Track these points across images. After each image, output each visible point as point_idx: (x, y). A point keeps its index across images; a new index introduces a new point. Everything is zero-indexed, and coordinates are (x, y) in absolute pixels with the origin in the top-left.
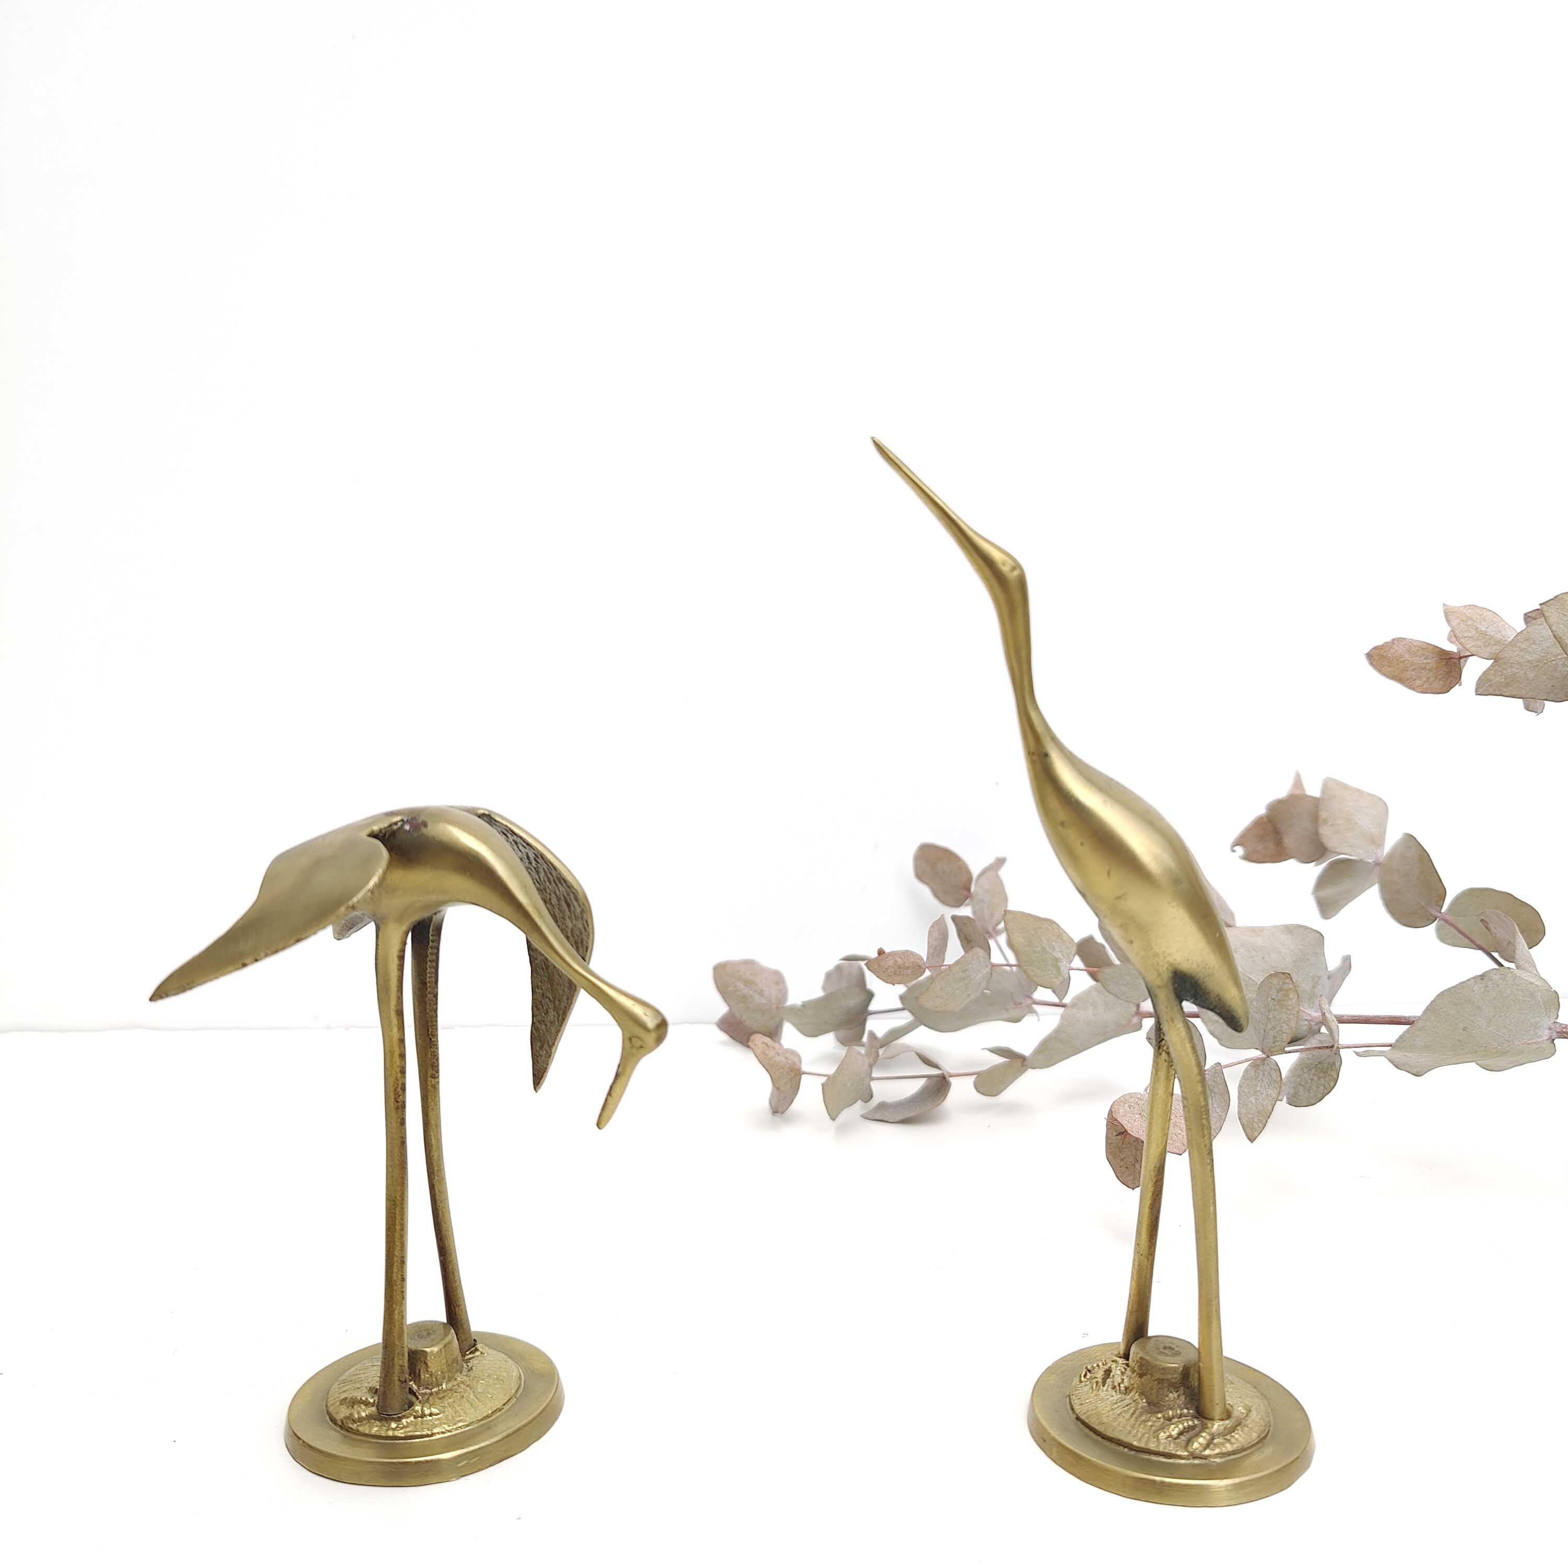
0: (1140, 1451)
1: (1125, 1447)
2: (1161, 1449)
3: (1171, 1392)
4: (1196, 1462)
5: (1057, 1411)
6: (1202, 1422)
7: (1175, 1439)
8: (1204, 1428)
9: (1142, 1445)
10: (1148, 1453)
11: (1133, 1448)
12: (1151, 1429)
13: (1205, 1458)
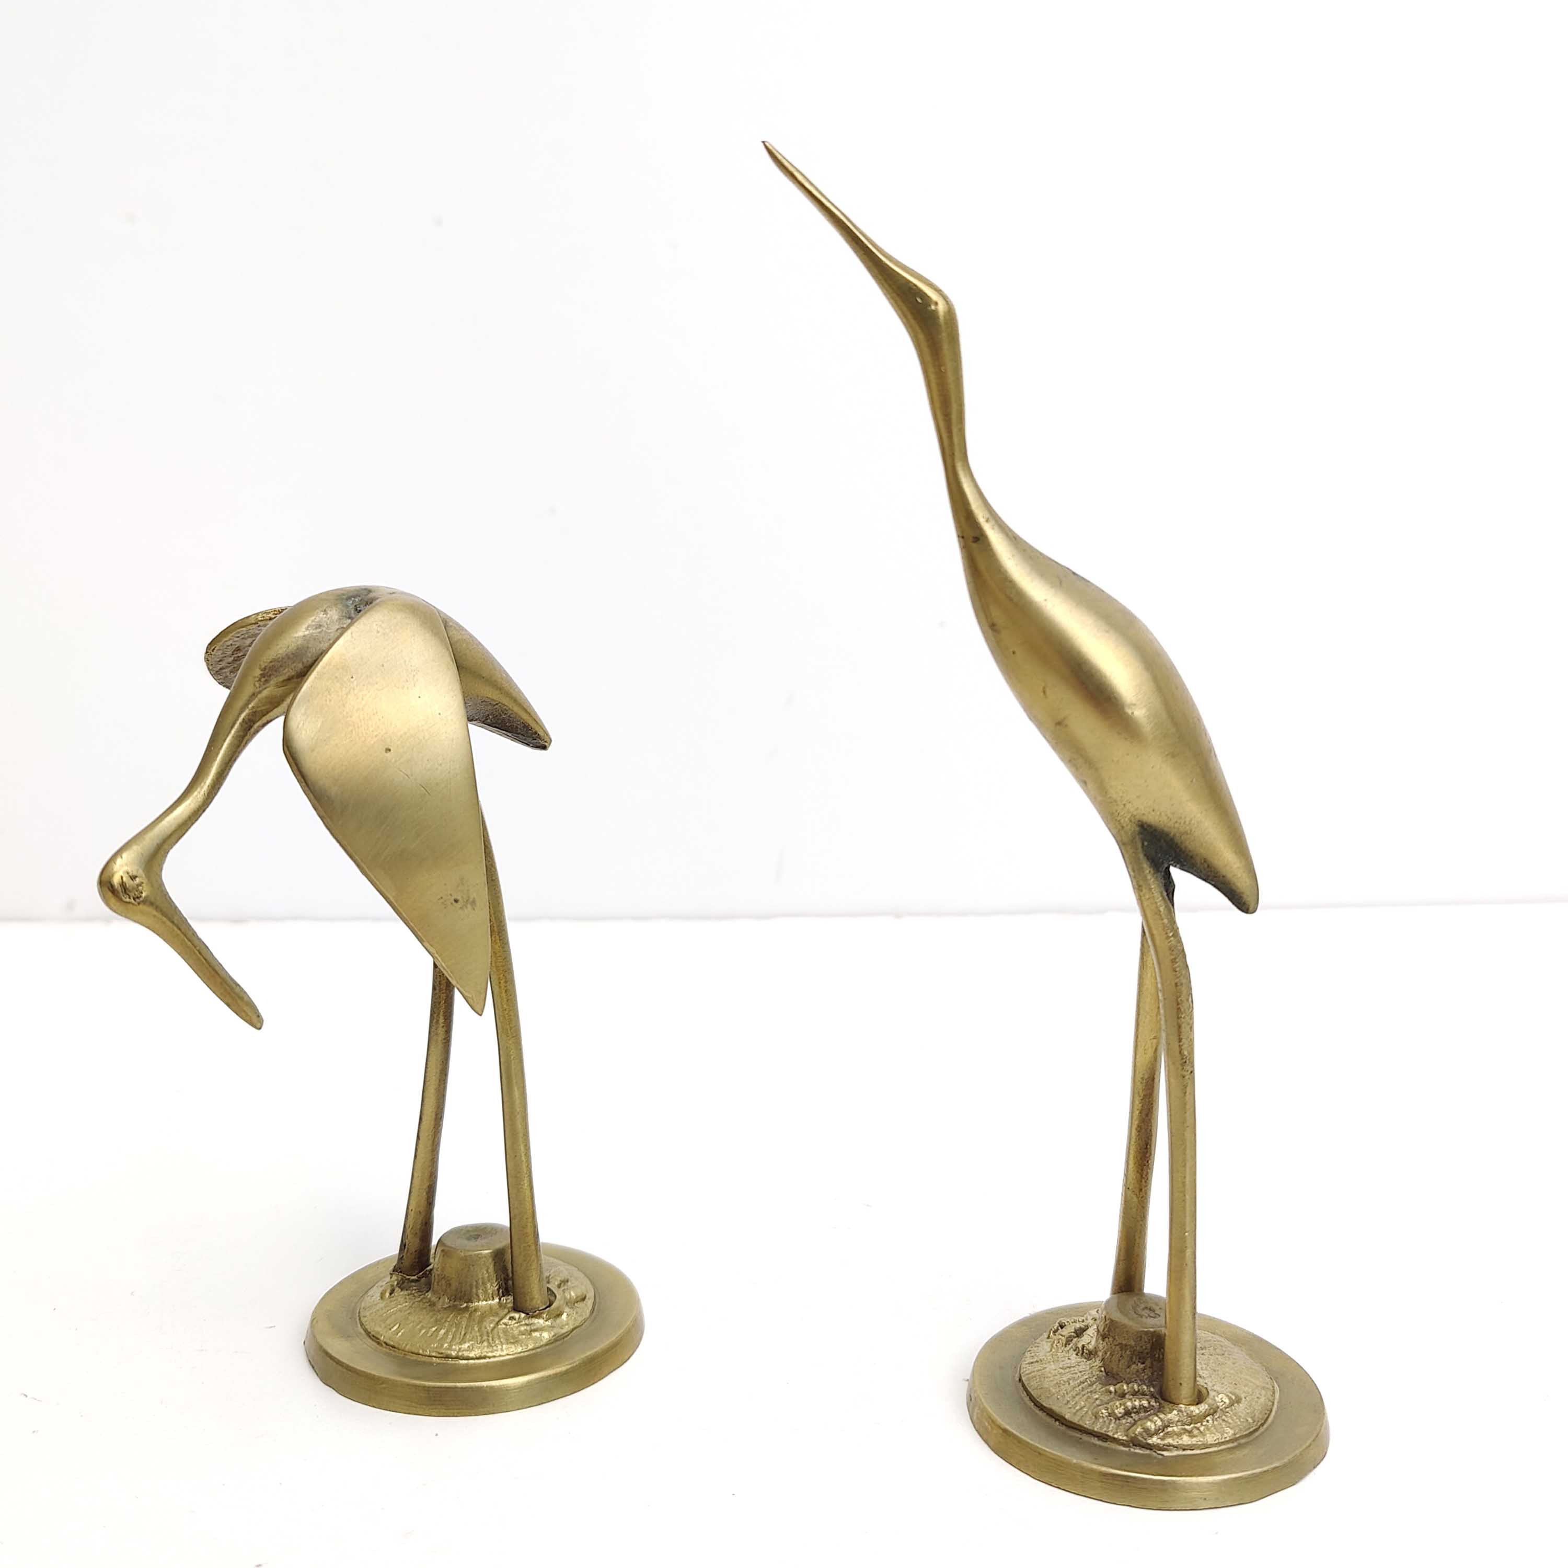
0: (1073, 1428)
1: (1056, 1420)
2: (1096, 1428)
3: (1135, 1363)
4: (1138, 1451)
5: (1001, 1368)
6: (1160, 1404)
7: (1119, 1419)
8: (1161, 1410)
9: (1076, 1420)
10: (1080, 1431)
11: (1064, 1422)
12: (1095, 1402)
13: (1150, 1447)
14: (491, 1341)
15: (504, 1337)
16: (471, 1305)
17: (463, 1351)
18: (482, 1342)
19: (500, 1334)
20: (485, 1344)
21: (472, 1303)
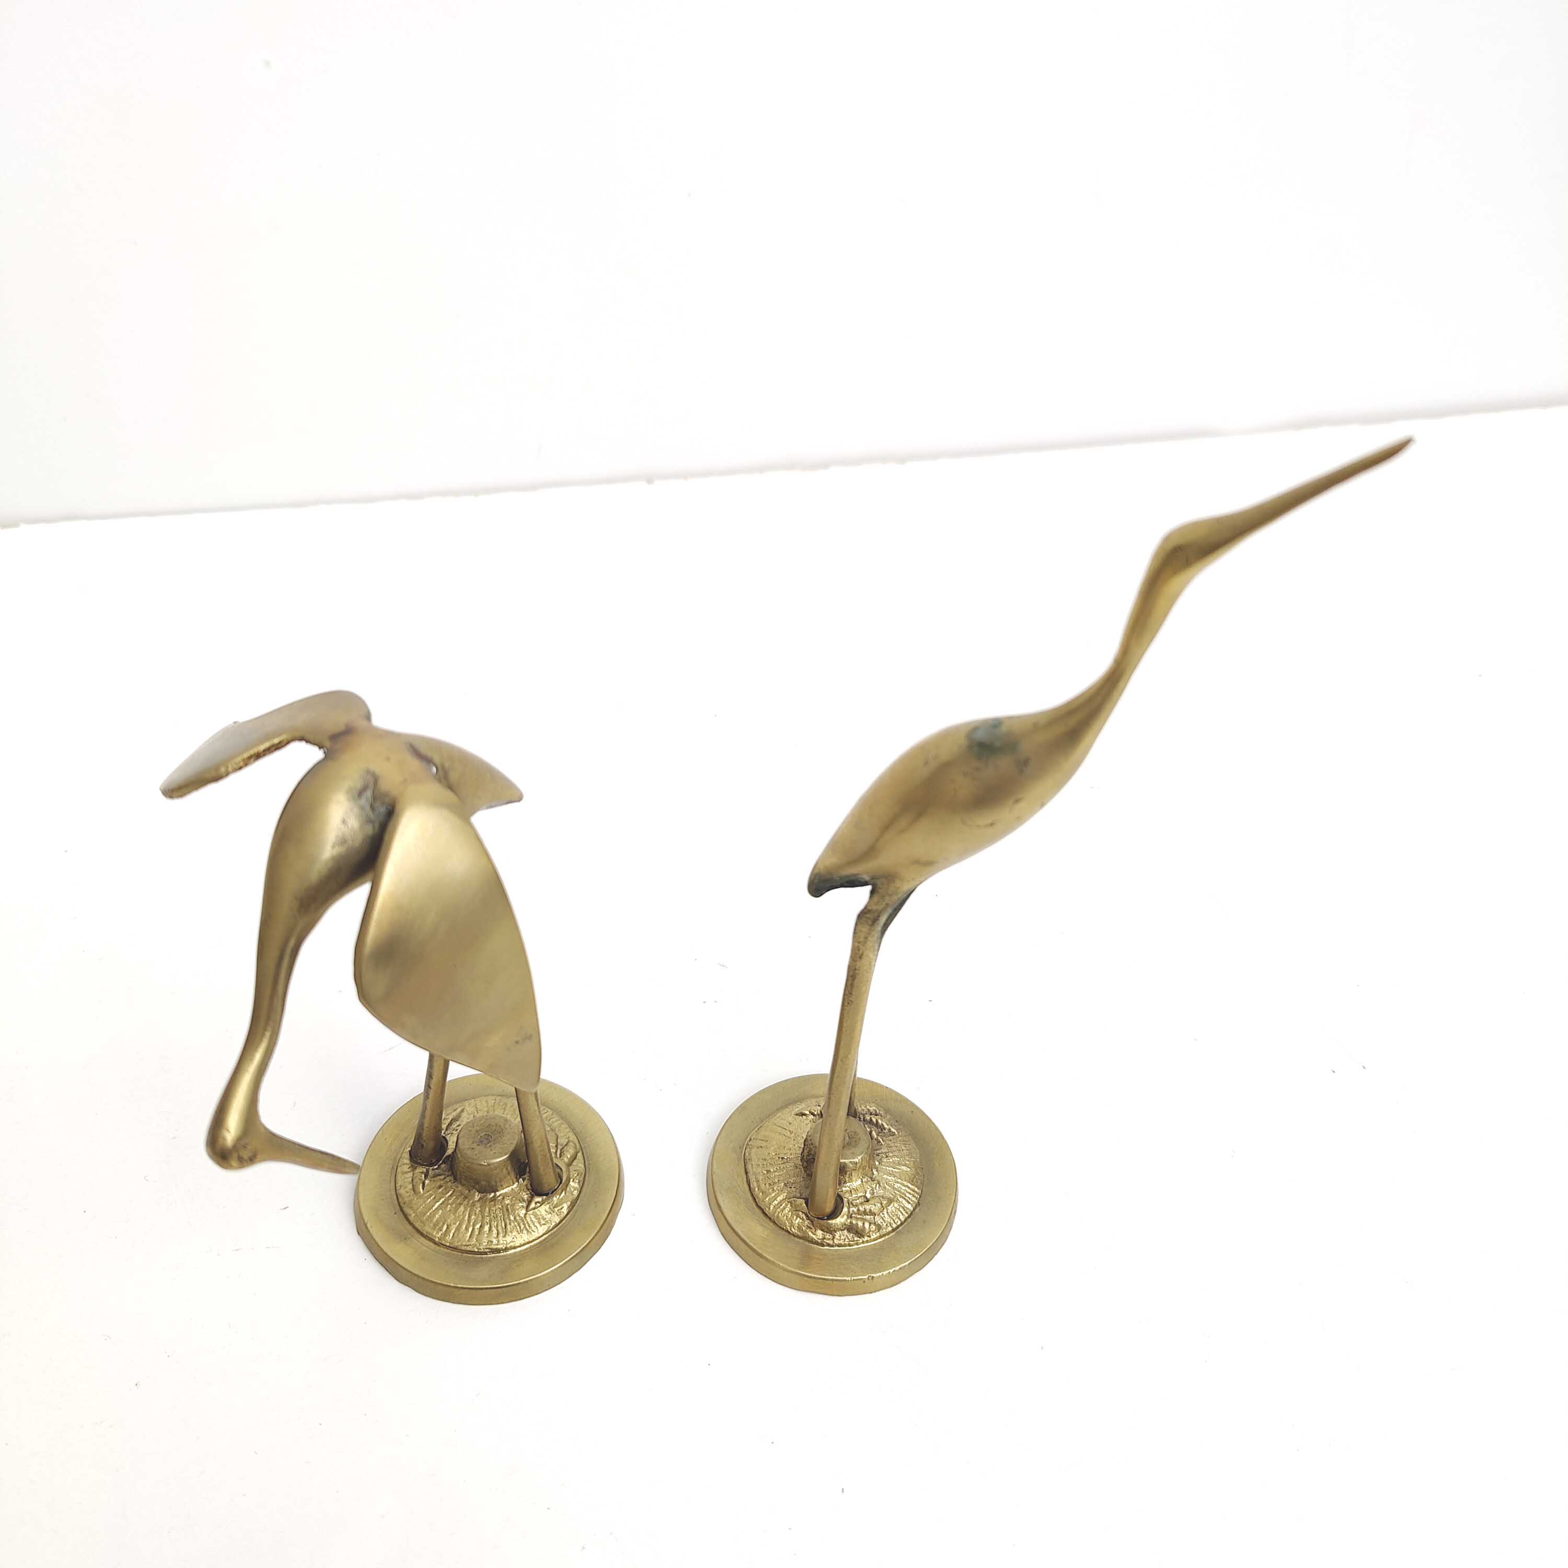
14: (528, 1228)
15: (536, 1221)
16: (498, 1194)
17: (510, 1243)
18: (522, 1231)
19: (532, 1219)
20: (525, 1232)
21: (498, 1191)
